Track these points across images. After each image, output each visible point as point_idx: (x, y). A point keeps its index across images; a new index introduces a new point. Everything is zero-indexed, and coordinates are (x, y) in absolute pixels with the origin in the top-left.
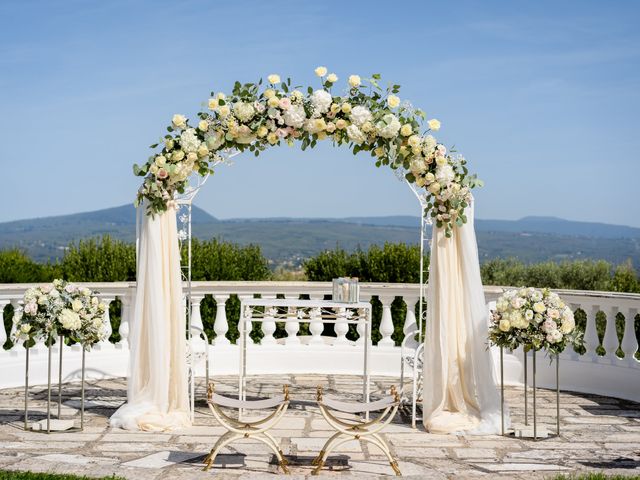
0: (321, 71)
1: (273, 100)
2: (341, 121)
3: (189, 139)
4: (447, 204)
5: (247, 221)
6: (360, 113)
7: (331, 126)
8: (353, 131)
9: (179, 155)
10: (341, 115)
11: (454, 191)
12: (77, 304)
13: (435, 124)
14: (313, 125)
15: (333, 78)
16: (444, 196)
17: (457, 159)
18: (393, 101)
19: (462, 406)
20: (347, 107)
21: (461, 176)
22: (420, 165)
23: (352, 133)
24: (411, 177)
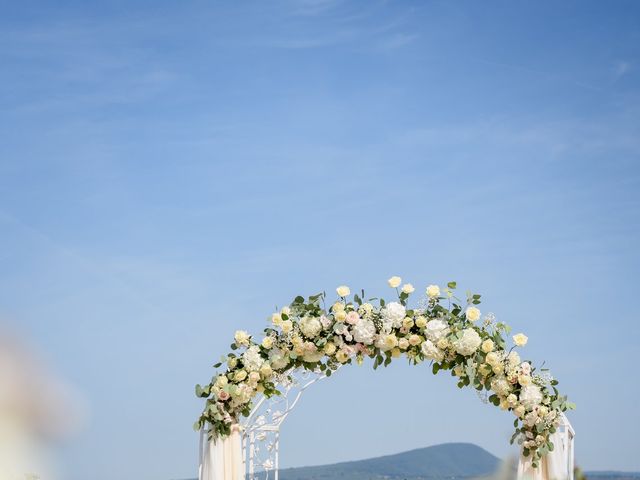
0: (395, 281)
2: (415, 337)
3: (252, 357)
4: (534, 430)
6: (437, 327)
7: (404, 343)
8: (428, 347)
9: (240, 374)
10: (415, 330)
11: (540, 415)
13: (520, 339)
14: (387, 340)
15: (408, 288)
16: (533, 419)
17: (547, 378)
18: (472, 313)
20: (421, 321)
21: (552, 399)
22: (502, 385)
23: (427, 349)
24: (495, 400)
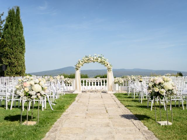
0: (95, 54)
1: (90, 58)
2: (97, 60)
3: (81, 62)
4: (109, 69)
5: (84, 70)
6: (99, 59)
7: (96, 60)
8: (99, 61)
9: (80, 64)
10: (97, 59)
12: (69, 80)
13: (108, 60)
14: (94, 60)
15: (96, 55)
16: (109, 68)
18: (103, 57)
19: (111, 90)
20: (98, 58)
21: (111, 65)
22: (106, 64)
24: (105, 66)
